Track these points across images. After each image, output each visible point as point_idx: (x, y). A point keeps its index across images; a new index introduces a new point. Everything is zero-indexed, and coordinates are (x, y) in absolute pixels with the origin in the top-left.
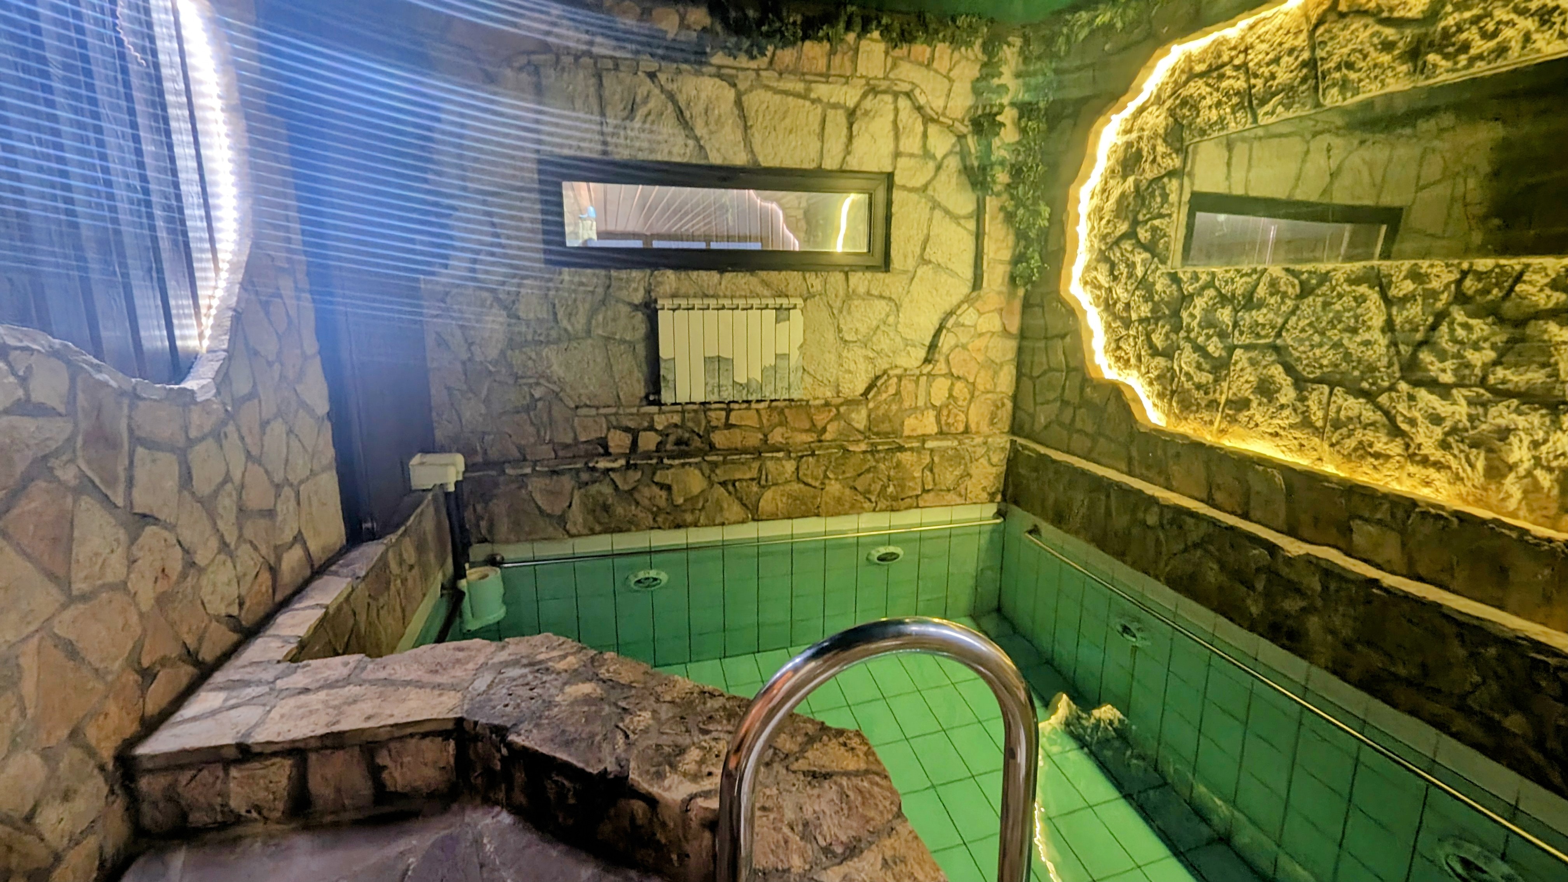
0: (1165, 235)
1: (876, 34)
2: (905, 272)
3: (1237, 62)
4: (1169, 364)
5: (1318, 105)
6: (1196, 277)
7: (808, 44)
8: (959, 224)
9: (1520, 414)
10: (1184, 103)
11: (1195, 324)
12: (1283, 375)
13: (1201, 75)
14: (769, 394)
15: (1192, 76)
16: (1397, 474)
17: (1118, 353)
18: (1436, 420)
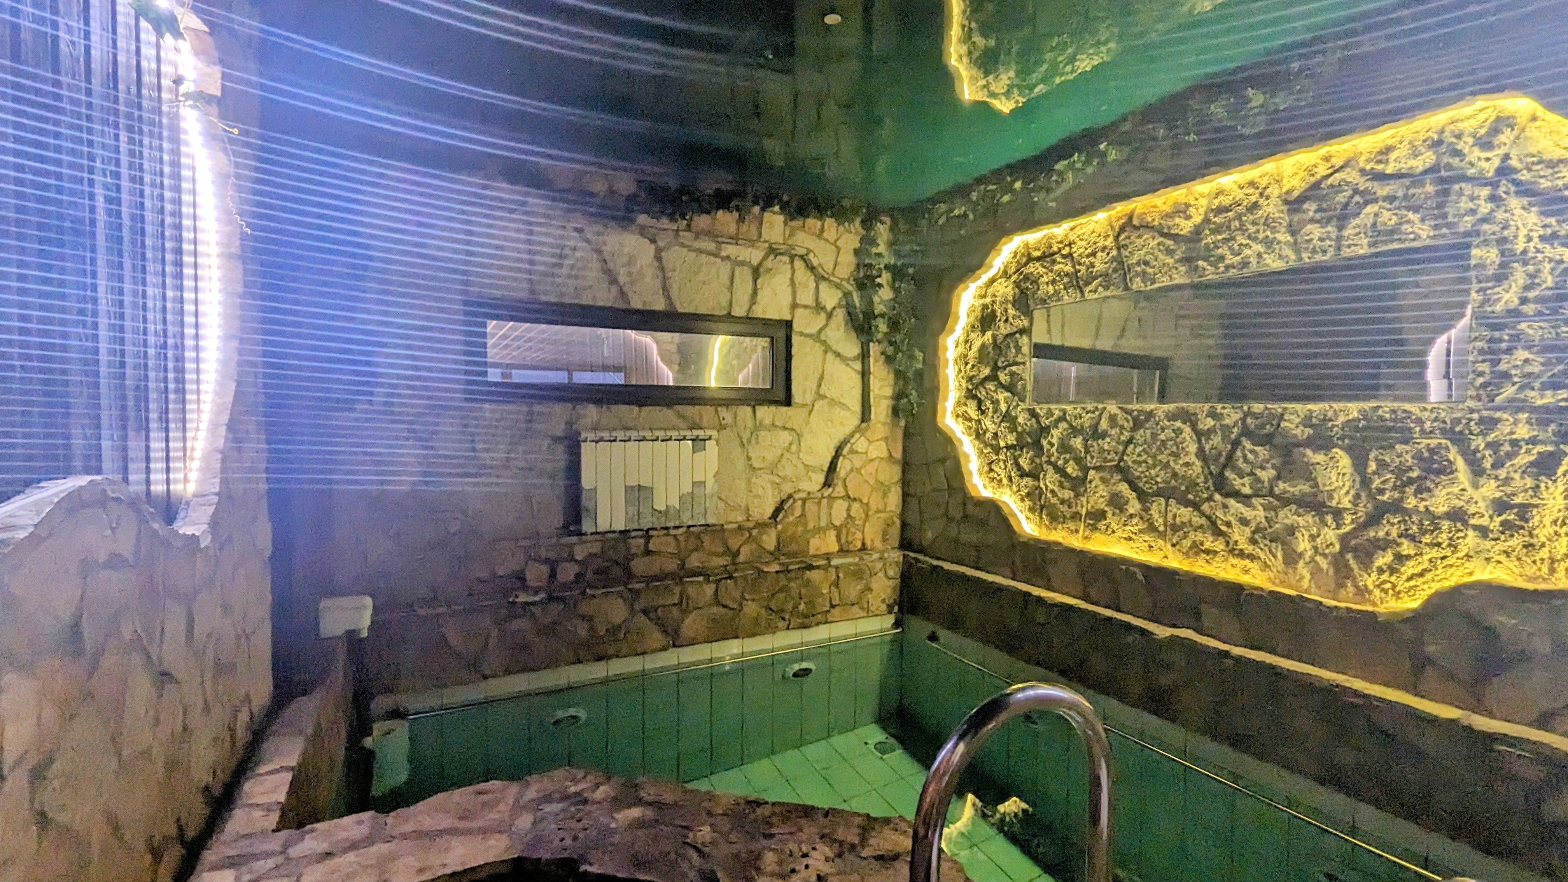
0: (1021, 379)
1: (777, 208)
2: (804, 405)
3: (1064, 252)
4: (1036, 483)
5: (1127, 288)
6: (1050, 413)
7: (720, 212)
8: (848, 365)
9: (1299, 516)
10: (1026, 278)
11: (1054, 449)
12: (1129, 491)
13: (1038, 259)
14: (686, 520)
15: (1030, 259)
16: (1223, 565)
17: (991, 475)
18: (1244, 522)
